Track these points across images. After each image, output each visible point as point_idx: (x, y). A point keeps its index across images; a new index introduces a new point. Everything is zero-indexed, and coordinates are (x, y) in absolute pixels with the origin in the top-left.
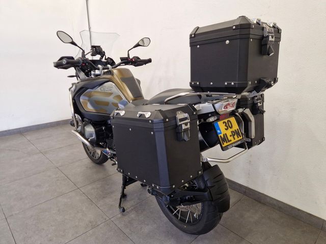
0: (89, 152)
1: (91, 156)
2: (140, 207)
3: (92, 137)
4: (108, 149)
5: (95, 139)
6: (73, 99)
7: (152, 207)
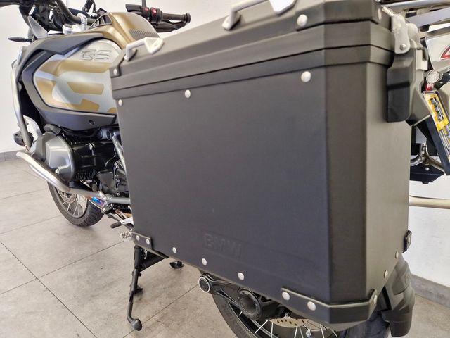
0: (62, 204)
1: (67, 210)
2: (173, 314)
3: (65, 164)
4: (101, 194)
5: (72, 170)
6: (19, 81)
7: (199, 311)
